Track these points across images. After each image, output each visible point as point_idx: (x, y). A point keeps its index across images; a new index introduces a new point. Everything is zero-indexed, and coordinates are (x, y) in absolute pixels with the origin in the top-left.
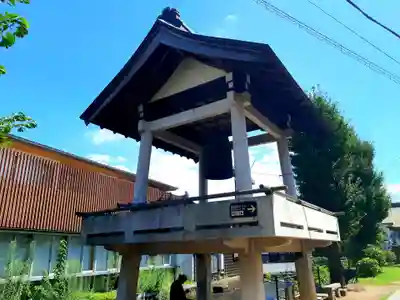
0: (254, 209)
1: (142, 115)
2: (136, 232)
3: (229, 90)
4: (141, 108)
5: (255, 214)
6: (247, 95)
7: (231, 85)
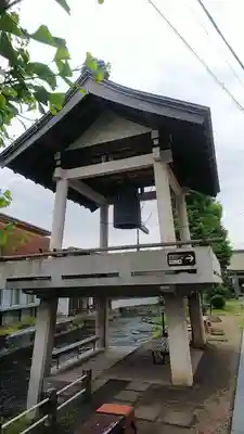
0: (192, 258)
1: (59, 163)
2: (64, 277)
3: (155, 146)
4: (58, 156)
5: (194, 263)
6: (169, 152)
7: (156, 142)
